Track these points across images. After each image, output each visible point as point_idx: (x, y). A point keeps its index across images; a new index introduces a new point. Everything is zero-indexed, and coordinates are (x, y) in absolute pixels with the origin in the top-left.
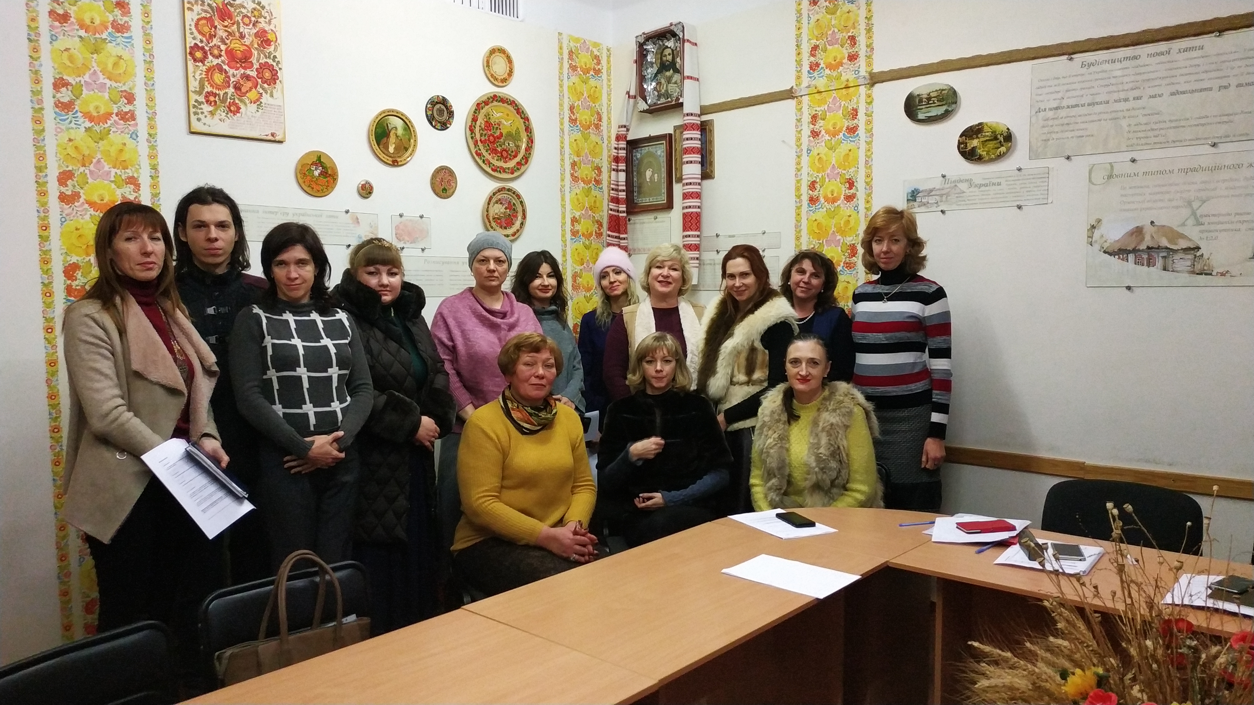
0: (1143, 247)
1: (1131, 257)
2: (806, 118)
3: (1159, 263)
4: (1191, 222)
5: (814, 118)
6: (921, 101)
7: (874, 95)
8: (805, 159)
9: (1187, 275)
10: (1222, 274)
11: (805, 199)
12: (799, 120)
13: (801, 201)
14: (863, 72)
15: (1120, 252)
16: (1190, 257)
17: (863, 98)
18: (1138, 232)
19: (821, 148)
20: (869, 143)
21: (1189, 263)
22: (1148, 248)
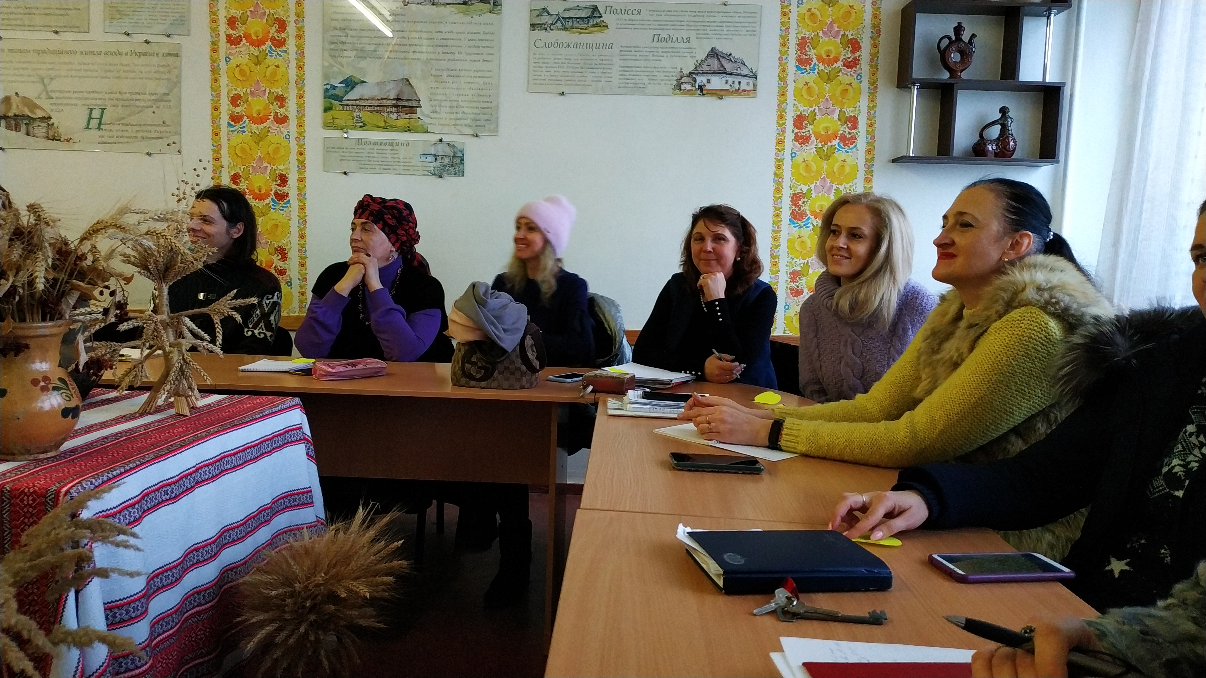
0: (11, 114)
1: (3, 122)
3: (23, 128)
4: (44, 96)
9: (43, 139)
10: (68, 141)
16: (45, 125)
18: (7, 100)
21: (44, 130)
22: (15, 115)
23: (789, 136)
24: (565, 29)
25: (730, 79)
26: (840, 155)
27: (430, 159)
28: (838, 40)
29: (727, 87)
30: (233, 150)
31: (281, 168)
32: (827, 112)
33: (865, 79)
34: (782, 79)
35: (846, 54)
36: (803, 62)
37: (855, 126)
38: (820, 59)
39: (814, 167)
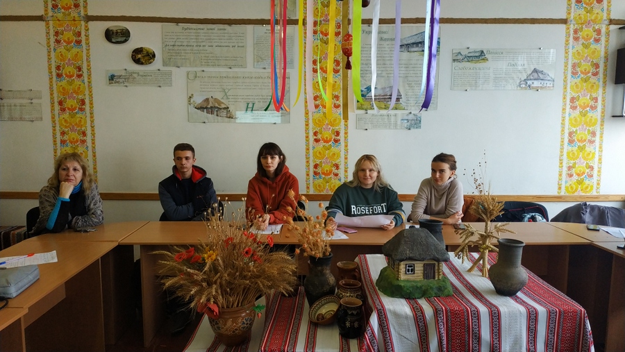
0: (209, 107)
1: (205, 110)
2: (52, 33)
3: (215, 113)
4: (225, 98)
5: (57, 33)
6: (113, 33)
7: (89, 26)
8: (53, 54)
9: (225, 118)
11: (54, 74)
12: (48, 33)
13: (52, 75)
14: (82, 13)
15: (201, 108)
16: (226, 111)
17: (83, 27)
18: (207, 100)
19: (62, 49)
20: (88, 50)
21: (225, 114)
22: (211, 107)
23: (568, 107)
24: (469, 61)
25: (542, 82)
26: (590, 114)
27: (406, 121)
28: (590, 64)
29: (541, 85)
30: (314, 120)
31: (337, 128)
32: (585, 95)
33: (601, 81)
34: (565, 81)
35: (593, 70)
36: (574, 73)
37: (596, 102)
38: (582, 73)
39: (579, 119)
